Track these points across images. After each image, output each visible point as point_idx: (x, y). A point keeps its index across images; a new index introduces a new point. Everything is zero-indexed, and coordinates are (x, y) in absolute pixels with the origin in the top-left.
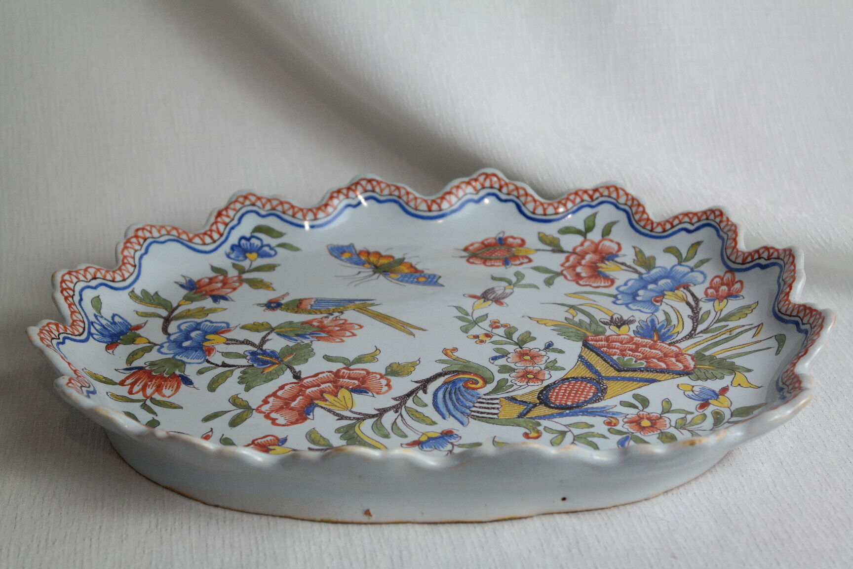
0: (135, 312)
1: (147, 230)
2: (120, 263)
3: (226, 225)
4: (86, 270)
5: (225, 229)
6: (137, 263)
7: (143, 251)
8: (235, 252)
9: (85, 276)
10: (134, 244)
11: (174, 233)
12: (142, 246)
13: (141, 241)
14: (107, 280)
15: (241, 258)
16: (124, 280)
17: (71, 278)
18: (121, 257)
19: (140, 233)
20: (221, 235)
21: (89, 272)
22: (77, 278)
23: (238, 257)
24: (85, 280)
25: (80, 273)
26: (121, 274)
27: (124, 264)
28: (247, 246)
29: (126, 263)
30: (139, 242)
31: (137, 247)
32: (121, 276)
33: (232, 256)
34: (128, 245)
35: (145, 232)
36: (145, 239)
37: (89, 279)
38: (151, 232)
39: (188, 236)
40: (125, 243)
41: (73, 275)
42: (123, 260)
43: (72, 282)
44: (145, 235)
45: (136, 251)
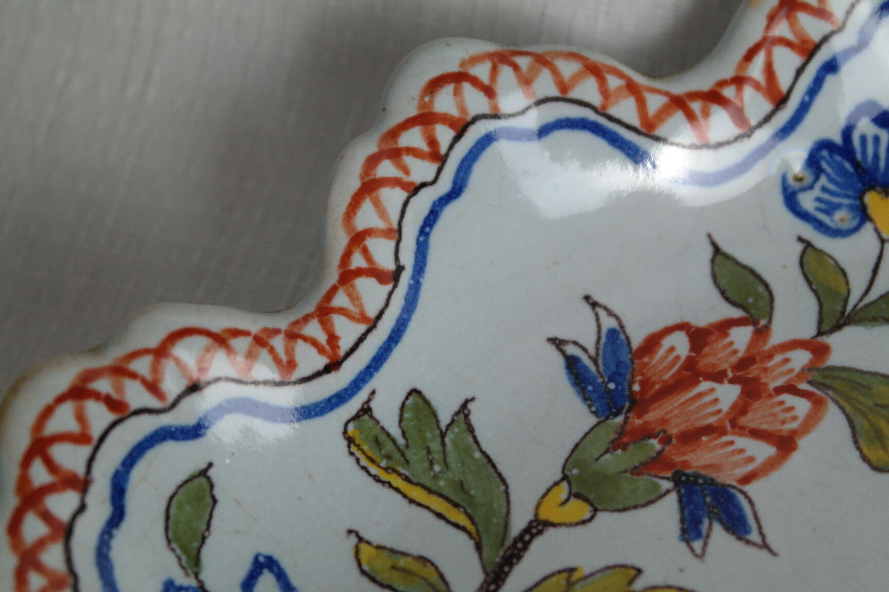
0: (353, 540)
1: (475, 82)
2: (333, 276)
3: (808, 50)
4: (161, 352)
5: (799, 72)
6: (408, 258)
7: (445, 185)
8: (823, 180)
9: (153, 387)
10: (408, 160)
11: (588, 90)
12: (441, 160)
13: (444, 134)
14: (256, 383)
15: (842, 218)
16: (333, 366)
17: (81, 417)
18: (339, 241)
19: (444, 102)
20: (780, 101)
21: (178, 361)
22: (115, 404)
23: (830, 209)
24: (154, 403)
25: (133, 376)
26: (322, 338)
27: (347, 276)
28: (876, 156)
29: (359, 272)
30: (433, 142)
31: (421, 170)
32: (321, 350)
33: (807, 201)
34: (386, 169)
35: (468, 89)
36: (461, 128)
37: (171, 397)
38: (489, 92)
39: (641, 103)
40: (373, 161)
41: (97, 396)
42: (346, 256)
43: (82, 438)
44: (463, 110)
45: (415, 190)
